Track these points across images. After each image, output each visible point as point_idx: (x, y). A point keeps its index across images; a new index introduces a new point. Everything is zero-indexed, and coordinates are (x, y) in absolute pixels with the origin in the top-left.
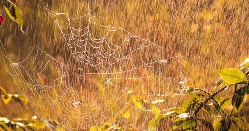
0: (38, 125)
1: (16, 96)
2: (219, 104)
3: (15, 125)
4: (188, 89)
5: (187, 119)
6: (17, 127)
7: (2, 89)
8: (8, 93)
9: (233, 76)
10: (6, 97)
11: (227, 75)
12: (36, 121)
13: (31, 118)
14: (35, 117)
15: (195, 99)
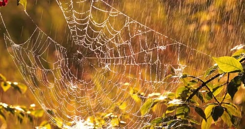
0: (36, 113)
1: (16, 83)
2: (212, 91)
3: (14, 109)
4: (182, 75)
5: (180, 106)
6: (15, 111)
7: (2, 76)
8: (7, 80)
9: (230, 65)
10: (5, 85)
11: (224, 63)
12: (34, 109)
13: (30, 106)
14: (33, 105)
15: (189, 85)
